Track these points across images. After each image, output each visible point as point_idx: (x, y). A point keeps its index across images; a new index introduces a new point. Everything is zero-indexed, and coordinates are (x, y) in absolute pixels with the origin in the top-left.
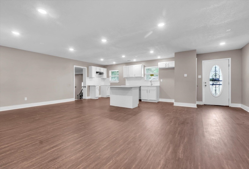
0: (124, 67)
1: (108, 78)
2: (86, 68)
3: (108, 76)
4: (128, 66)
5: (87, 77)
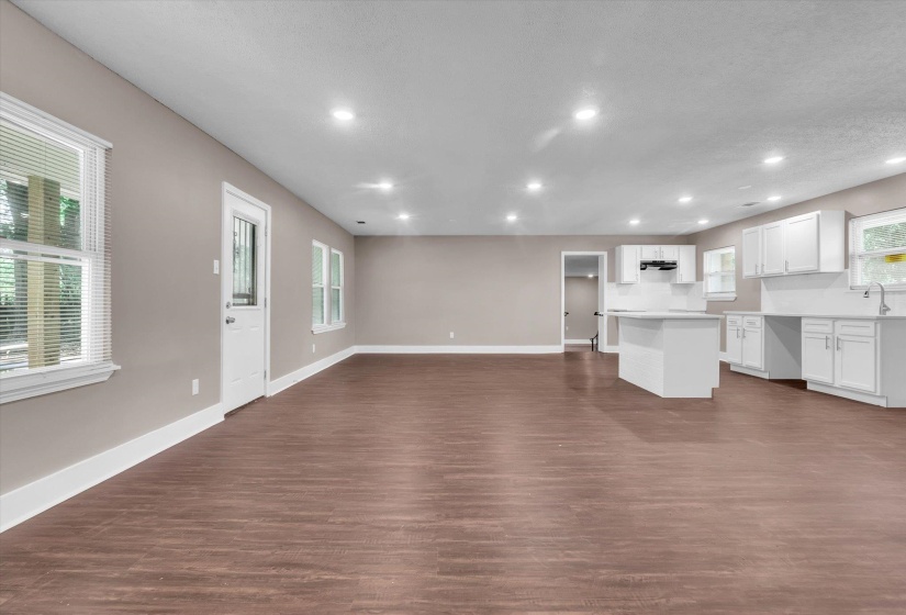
0: (745, 231)
1: (699, 283)
2: (605, 254)
3: (699, 275)
4: (760, 227)
5: (609, 281)
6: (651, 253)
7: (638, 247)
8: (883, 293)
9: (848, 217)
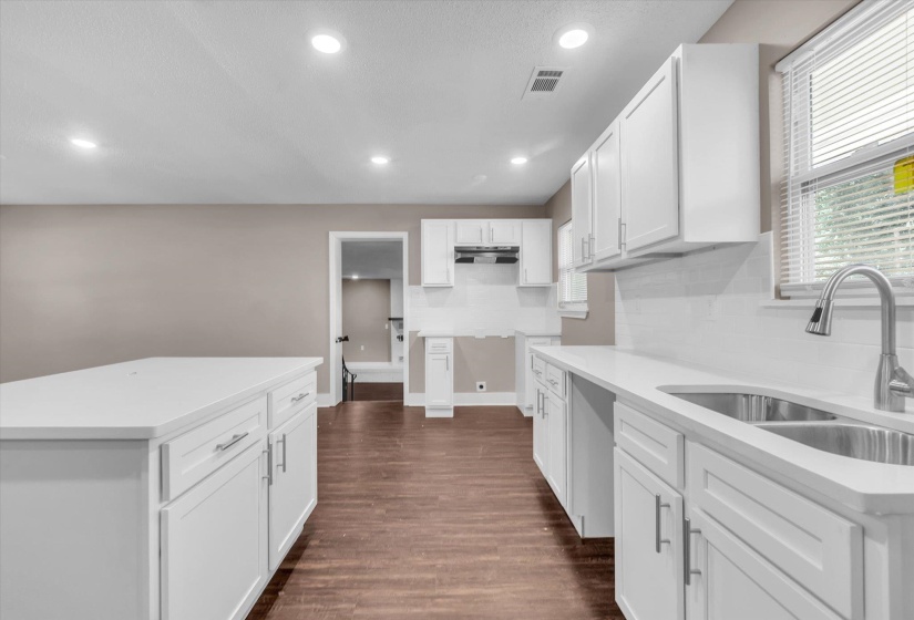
1: (554, 284)
2: (405, 236)
3: (555, 270)
5: (410, 283)
6: (473, 232)
7: (450, 222)
8: (889, 312)
9: (770, 61)
